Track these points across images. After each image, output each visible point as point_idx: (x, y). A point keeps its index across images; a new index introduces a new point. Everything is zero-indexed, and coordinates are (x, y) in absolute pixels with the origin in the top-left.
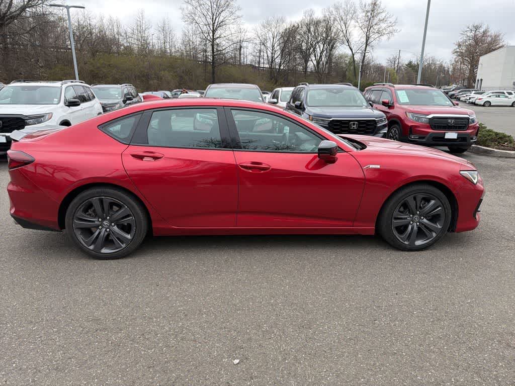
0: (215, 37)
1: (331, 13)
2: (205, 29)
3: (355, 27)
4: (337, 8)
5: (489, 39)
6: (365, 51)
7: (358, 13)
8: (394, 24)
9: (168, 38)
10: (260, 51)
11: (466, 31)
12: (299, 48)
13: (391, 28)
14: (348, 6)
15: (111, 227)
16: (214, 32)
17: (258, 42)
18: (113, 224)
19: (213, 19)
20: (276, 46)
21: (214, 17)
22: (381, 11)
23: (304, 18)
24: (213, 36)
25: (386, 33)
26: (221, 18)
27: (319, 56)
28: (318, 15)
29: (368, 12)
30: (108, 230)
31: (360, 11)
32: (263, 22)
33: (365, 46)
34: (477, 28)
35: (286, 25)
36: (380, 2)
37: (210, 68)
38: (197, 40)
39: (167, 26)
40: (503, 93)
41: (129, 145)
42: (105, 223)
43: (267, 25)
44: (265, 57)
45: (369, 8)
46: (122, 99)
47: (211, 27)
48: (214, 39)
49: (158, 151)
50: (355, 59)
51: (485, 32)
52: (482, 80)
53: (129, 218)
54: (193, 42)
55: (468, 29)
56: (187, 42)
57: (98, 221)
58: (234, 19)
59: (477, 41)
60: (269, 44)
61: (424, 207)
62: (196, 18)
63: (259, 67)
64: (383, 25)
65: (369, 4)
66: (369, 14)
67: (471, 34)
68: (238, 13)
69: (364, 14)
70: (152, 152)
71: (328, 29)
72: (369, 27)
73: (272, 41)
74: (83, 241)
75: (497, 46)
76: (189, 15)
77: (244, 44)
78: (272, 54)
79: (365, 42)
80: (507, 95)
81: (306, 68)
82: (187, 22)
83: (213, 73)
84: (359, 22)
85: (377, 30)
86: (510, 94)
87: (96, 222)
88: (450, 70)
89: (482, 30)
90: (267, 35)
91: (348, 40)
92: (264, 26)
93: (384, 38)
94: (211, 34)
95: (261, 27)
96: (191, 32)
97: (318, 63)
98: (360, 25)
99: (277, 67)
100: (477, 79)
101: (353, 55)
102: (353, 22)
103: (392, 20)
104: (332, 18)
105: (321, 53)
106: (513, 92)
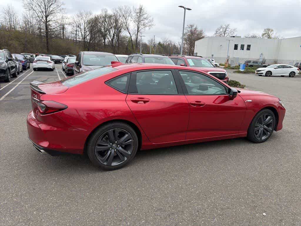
0: (48, 20)
1: (117, 11)
2: (40, 14)
3: (131, 21)
4: (120, 10)
5: (198, 32)
6: (137, 35)
7: (132, 13)
8: (151, 21)
9: (12, 18)
10: (76, 31)
11: (187, 28)
12: (100, 31)
13: (150, 23)
14: (127, 9)
15: (117, 148)
16: (46, 17)
17: (75, 25)
18: (119, 146)
19: (45, 8)
20: (86, 29)
21: (46, 8)
22: (145, 13)
23: (102, 13)
24: (46, 19)
25: (148, 25)
26: (51, 9)
27: (112, 36)
28: (110, 12)
29: (138, 13)
30: (115, 150)
31: (133, 12)
32: (78, 13)
33: (137, 32)
34: (192, 26)
35: (92, 16)
36: (144, 8)
37: (44, 40)
38: (34, 22)
39: (11, 10)
40: (210, 60)
41: (128, 94)
42: (114, 146)
43: (81, 15)
44: (80, 35)
45: (138, 11)
46: (5, 60)
47: (44, 13)
48: (47, 22)
49: (146, 97)
50: (132, 39)
51: (195, 29)
52: (197, 53)
53: (130, 141)
54: (31, 22)
55: (188, 27)
56: (27, 22)
57: (110, 145)
58: (60, 10)
59: (192, 33)
60: (82, 27)
61: (265, 120)
62: (33, 7)
63: (76, 40)
64: (146, 21)
65: (138, 9)
66: (138, 14)
67: (189, 29)
68: (62, 6)
69: (135, 14)
70: (143, 98)
71: (116, 21)
72: (139, 22)
73: (84, 25)
74: (101, 160)
75: (202, 36)
76: (28, 5)
77: (66, 26)
78: (84, 33)
79: (137, 30)
80: (211, 61)
81: (105, 42)
82: (27, 9)
83: (47, 43)
84: (133, 18)
85: (143, 23)
86: (213, 60)
87: (109, 146)
88: (179, 47)
89: (194, 28)
90: (81, 22)
91: (128, 28)
92: (78, 16)
93: (147, 28)
94: (44, 18)
95: (76, 16)
96: (29, 16)
97: (112, 40)
98: (134, 20)
99: (88, 41)
100: (194, 53)
101: (131, 37)
102: (130, 18)
103: (151, 18)
104: (118, 15)
105: (114, 34)
106: (214, 60)
